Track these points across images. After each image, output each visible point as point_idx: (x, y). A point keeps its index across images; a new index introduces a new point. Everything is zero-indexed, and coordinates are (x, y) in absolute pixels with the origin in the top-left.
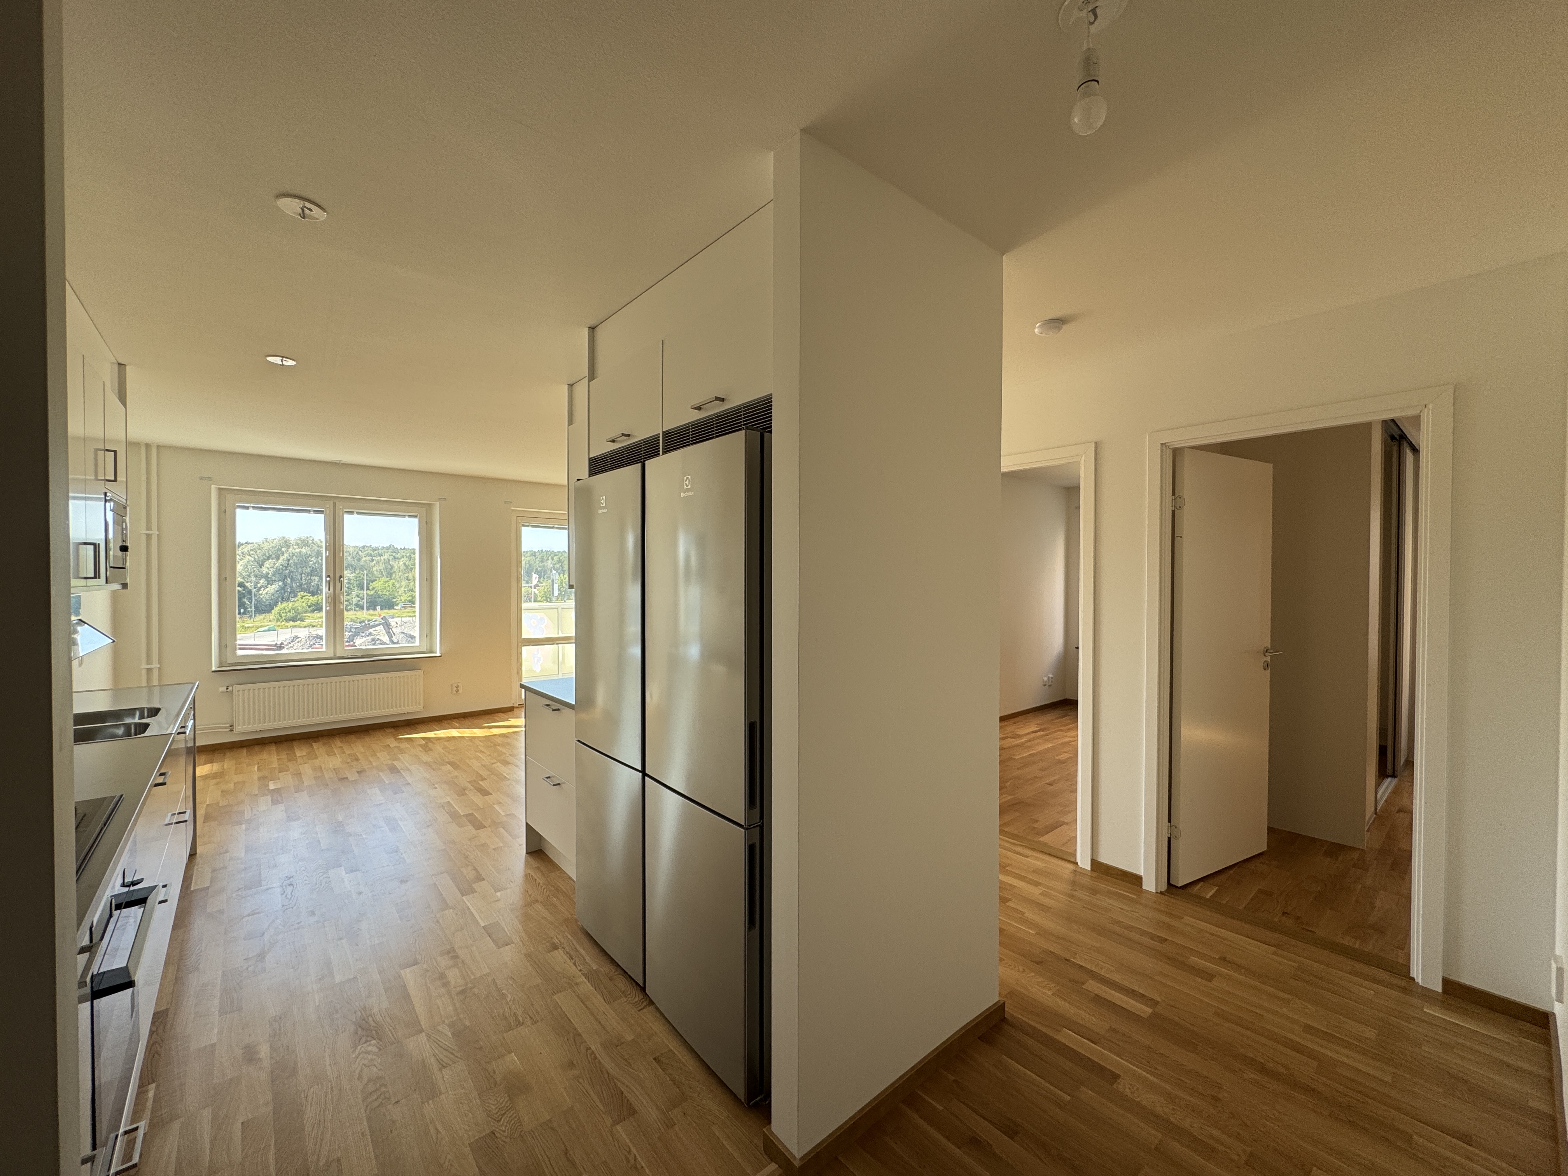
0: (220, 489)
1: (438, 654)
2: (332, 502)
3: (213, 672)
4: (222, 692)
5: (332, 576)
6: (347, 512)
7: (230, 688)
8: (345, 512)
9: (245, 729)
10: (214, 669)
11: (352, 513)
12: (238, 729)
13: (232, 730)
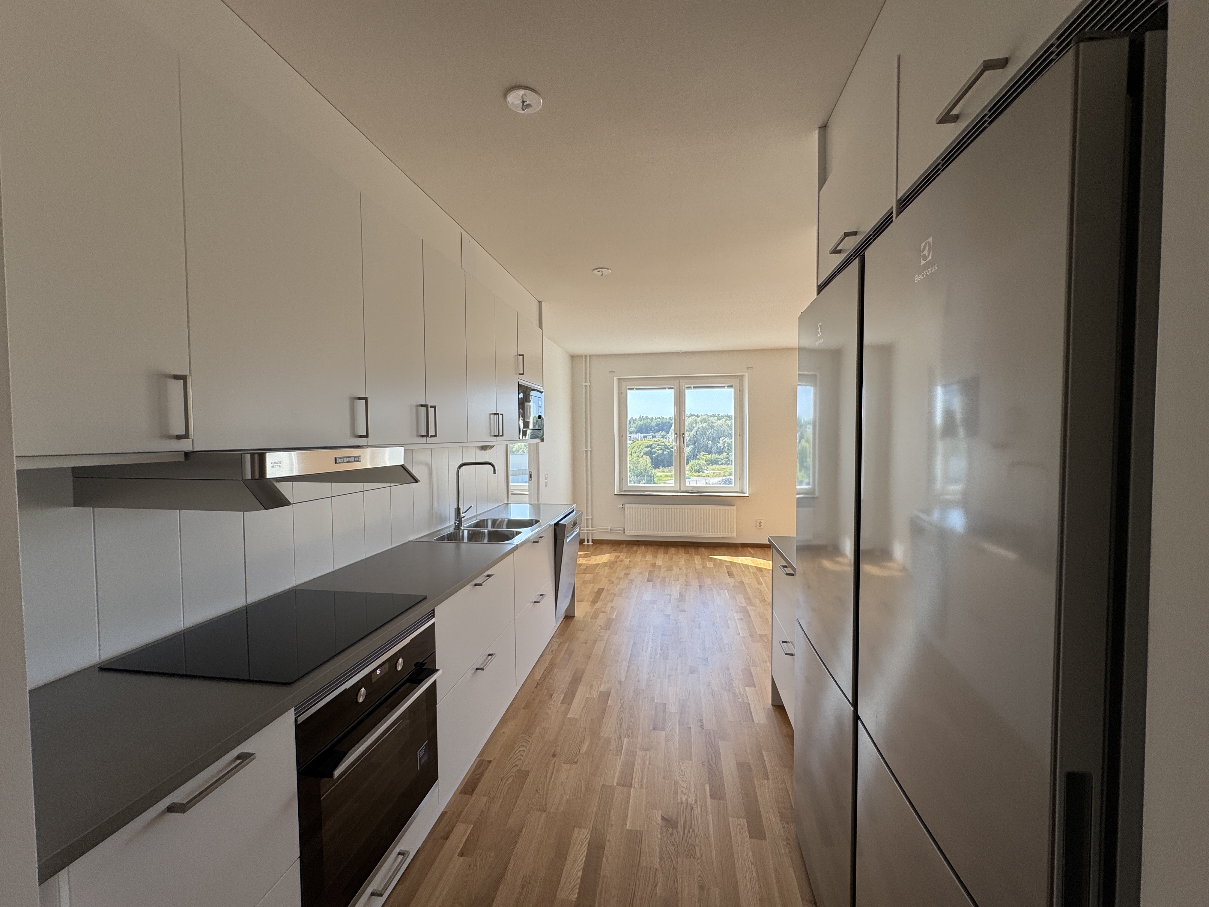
0: (619, 379)
1: (747, 495)
2: (678, 381)
3: (615, 495)
4: (620, 508)
5: (678, 433)
6: (687, 388)
7: (624, 506)
8: (687, 387)
9: (633, 532)
10: (616, 493)
11: (690, 387)
12: (627, 532)
13: (624, 533)
